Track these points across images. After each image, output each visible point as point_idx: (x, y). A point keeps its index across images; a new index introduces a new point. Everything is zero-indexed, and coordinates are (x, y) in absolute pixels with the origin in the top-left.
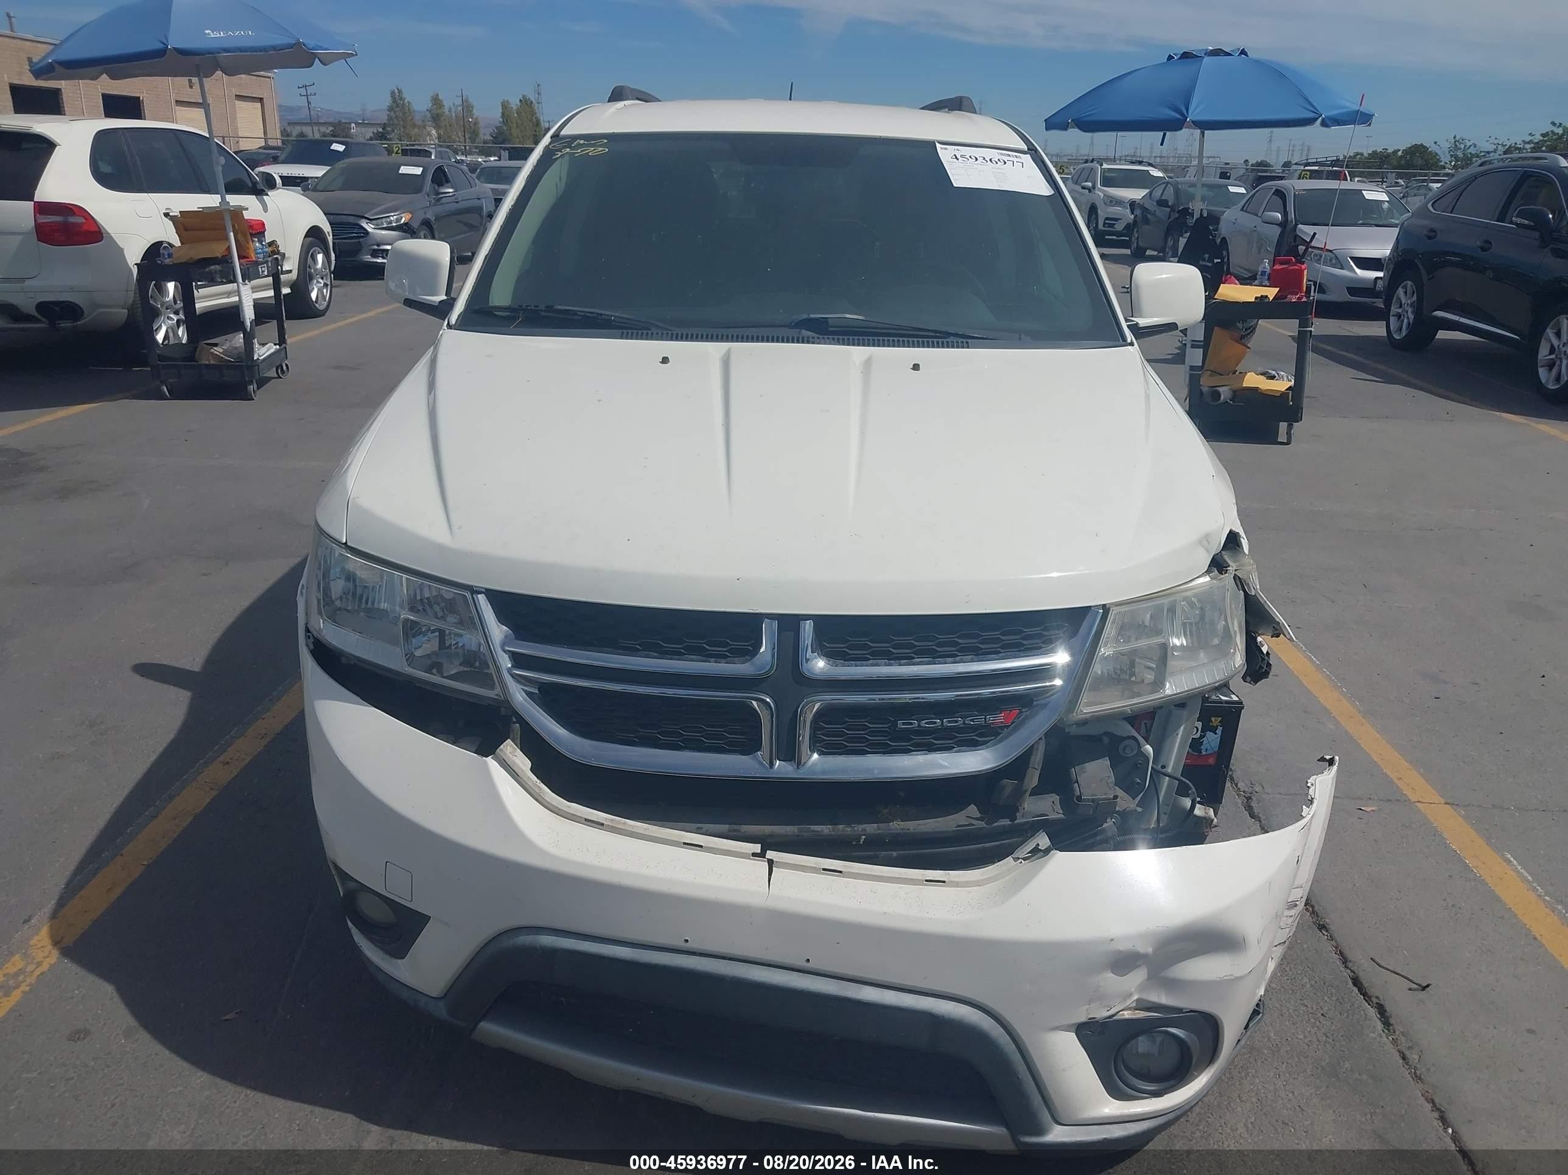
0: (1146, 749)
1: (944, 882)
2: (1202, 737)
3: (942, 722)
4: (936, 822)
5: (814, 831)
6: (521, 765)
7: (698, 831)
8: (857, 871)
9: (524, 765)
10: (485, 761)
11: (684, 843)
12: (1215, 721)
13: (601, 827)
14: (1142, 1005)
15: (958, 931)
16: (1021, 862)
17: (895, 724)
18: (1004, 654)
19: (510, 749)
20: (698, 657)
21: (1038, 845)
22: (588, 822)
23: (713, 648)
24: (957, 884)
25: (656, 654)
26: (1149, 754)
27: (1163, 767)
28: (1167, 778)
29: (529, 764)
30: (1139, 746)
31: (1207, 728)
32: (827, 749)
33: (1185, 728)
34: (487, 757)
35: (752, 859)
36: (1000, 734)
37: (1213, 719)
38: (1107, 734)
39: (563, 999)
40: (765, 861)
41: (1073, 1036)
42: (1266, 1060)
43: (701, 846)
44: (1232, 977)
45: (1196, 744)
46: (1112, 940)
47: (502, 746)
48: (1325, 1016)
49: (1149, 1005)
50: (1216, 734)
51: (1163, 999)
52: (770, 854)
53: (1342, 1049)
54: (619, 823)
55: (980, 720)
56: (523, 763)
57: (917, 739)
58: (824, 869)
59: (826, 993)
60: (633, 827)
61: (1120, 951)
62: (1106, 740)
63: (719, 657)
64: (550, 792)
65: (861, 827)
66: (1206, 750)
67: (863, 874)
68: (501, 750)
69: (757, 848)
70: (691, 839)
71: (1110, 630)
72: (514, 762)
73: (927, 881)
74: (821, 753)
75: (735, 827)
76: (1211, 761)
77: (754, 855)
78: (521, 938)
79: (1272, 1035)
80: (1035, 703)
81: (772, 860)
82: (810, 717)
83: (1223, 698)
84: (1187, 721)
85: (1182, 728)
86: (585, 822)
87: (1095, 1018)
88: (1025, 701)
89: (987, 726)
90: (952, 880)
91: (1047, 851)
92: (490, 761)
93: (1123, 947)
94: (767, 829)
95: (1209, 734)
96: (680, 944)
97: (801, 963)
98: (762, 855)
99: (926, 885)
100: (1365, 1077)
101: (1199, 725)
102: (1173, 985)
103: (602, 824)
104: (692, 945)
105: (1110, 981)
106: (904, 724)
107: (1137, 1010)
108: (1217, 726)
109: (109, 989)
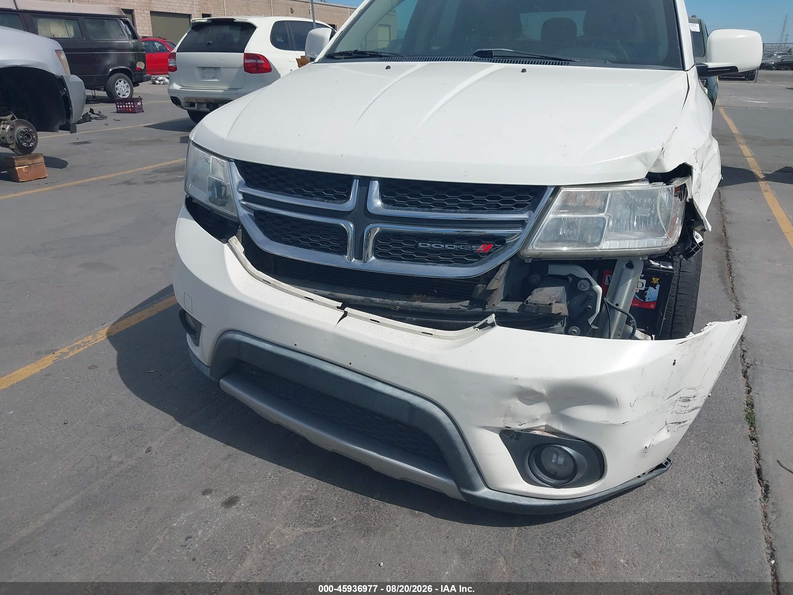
0: (596, 288)
1: (432, 335)
2: (646, 290)
3: (445, 246)
4: (440, 305)
5: (372, 300)
6: (239, 250)
7: (314, 293)
8: (387, 323)
9: (240, 250)
10: (223, 246)
11: (305, 297)
12: (655, 280)
13: (269, 284)
14: (548, 429)
15: (427, 359)
16: (477, 330)
17: (417, 245)
18: (488, 211)
19: (235, 241)
20: (320, 199)
21: (487, 321)
22: (265, 281)
23: (327, 194)
24: (439, 337)
25: (301, 196)
26: (598, 291)
27: (617, 305)
28: (620, 312)
29: (243, 249)
30: (591, 284)
31: (649, 284)
32: (379, 255)
33: (632, 282)
34: (225, 243)
35: (336, 310)
36: (482, 258)
37: (654, 279)
38: (571, 275)
39: (254, 373)
40: (343, 312)
41: (497, 436)
42: (666, 496)
43: (313, 300)
44: (608, 423)
45: (642, 294)
46: (516, 379)
47: (231, 239)
48: (723, 484)
49: (553, 431)
50: (655, 289)
51: (561, 428)
52: (347, 309)
53: (722, 502)
54: (277, 283)
55: (468, 247)
56: (240, 249)
57: (430, 255)
58: (371, 320)
59: (357, 381)
60: (283, 286)
61: (521, 387)
62: (570, 279)
63: (329, 199)
64: (251, 264)
65: (397, 302)
66: (649, 299)
67: (390, 325)
68: (230, 241)
69: (340, 304)
70: (309, 295)
71: (557, 202)
72: (235, 247)
73: (422, 332)
74: (377, 257)
75: (333, 293)
76: (652, 306)
77: (338, 307)
78: (229, 334)
79: (679, 485)
80: (507, 242)
81: (347, 312)
82: (373, 236)
83: (662, 266)
84: (633, 277)
85: (630, 281)
86: (263, 281)
87: (510, 428)
88: (501, 241)
89: (472, 252)
90: (436, 334)
91: (492, 325)
92: (226, 245)
93: (524, 384)
94: (348, 296)
95: (651, 289)
96: (291, 345)
97: (347, 364)
98: (342, 308)
99: (422, 335)
100: (728, 519)
101: (644, 281)
102: (566, 420)
103: (270, 283)
104: (299, 347)
105: (517, 404)
106: (422, 245)
107: (545, 432)
108: (656, 284)
109: (115, 353)
